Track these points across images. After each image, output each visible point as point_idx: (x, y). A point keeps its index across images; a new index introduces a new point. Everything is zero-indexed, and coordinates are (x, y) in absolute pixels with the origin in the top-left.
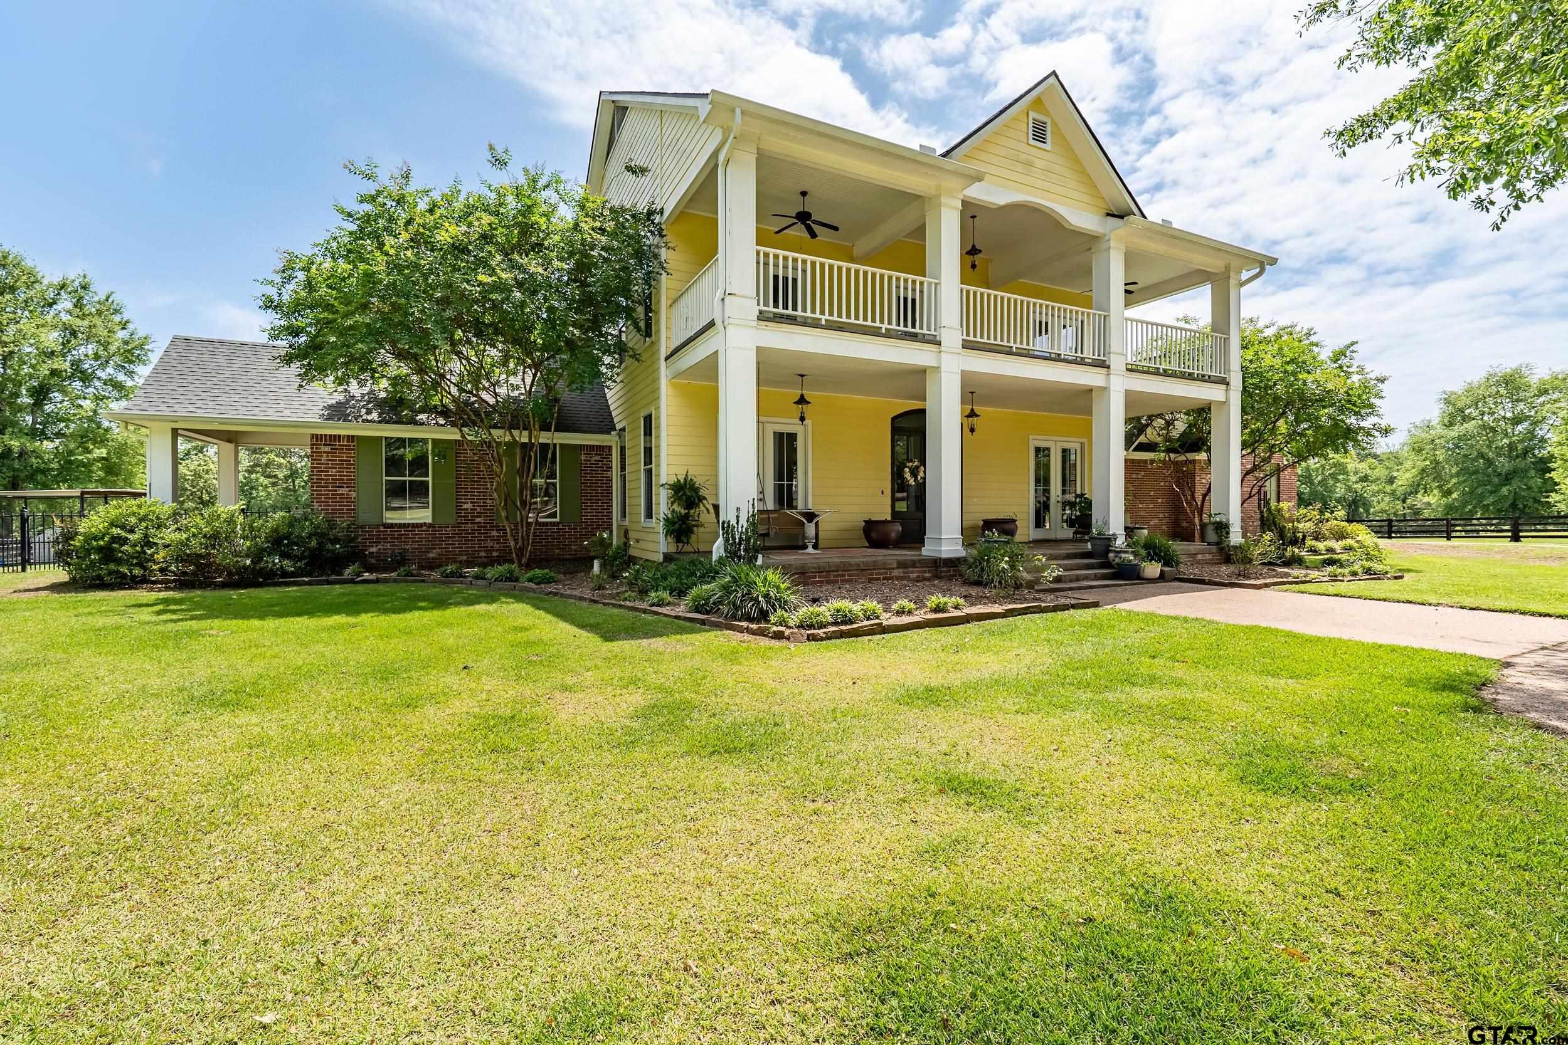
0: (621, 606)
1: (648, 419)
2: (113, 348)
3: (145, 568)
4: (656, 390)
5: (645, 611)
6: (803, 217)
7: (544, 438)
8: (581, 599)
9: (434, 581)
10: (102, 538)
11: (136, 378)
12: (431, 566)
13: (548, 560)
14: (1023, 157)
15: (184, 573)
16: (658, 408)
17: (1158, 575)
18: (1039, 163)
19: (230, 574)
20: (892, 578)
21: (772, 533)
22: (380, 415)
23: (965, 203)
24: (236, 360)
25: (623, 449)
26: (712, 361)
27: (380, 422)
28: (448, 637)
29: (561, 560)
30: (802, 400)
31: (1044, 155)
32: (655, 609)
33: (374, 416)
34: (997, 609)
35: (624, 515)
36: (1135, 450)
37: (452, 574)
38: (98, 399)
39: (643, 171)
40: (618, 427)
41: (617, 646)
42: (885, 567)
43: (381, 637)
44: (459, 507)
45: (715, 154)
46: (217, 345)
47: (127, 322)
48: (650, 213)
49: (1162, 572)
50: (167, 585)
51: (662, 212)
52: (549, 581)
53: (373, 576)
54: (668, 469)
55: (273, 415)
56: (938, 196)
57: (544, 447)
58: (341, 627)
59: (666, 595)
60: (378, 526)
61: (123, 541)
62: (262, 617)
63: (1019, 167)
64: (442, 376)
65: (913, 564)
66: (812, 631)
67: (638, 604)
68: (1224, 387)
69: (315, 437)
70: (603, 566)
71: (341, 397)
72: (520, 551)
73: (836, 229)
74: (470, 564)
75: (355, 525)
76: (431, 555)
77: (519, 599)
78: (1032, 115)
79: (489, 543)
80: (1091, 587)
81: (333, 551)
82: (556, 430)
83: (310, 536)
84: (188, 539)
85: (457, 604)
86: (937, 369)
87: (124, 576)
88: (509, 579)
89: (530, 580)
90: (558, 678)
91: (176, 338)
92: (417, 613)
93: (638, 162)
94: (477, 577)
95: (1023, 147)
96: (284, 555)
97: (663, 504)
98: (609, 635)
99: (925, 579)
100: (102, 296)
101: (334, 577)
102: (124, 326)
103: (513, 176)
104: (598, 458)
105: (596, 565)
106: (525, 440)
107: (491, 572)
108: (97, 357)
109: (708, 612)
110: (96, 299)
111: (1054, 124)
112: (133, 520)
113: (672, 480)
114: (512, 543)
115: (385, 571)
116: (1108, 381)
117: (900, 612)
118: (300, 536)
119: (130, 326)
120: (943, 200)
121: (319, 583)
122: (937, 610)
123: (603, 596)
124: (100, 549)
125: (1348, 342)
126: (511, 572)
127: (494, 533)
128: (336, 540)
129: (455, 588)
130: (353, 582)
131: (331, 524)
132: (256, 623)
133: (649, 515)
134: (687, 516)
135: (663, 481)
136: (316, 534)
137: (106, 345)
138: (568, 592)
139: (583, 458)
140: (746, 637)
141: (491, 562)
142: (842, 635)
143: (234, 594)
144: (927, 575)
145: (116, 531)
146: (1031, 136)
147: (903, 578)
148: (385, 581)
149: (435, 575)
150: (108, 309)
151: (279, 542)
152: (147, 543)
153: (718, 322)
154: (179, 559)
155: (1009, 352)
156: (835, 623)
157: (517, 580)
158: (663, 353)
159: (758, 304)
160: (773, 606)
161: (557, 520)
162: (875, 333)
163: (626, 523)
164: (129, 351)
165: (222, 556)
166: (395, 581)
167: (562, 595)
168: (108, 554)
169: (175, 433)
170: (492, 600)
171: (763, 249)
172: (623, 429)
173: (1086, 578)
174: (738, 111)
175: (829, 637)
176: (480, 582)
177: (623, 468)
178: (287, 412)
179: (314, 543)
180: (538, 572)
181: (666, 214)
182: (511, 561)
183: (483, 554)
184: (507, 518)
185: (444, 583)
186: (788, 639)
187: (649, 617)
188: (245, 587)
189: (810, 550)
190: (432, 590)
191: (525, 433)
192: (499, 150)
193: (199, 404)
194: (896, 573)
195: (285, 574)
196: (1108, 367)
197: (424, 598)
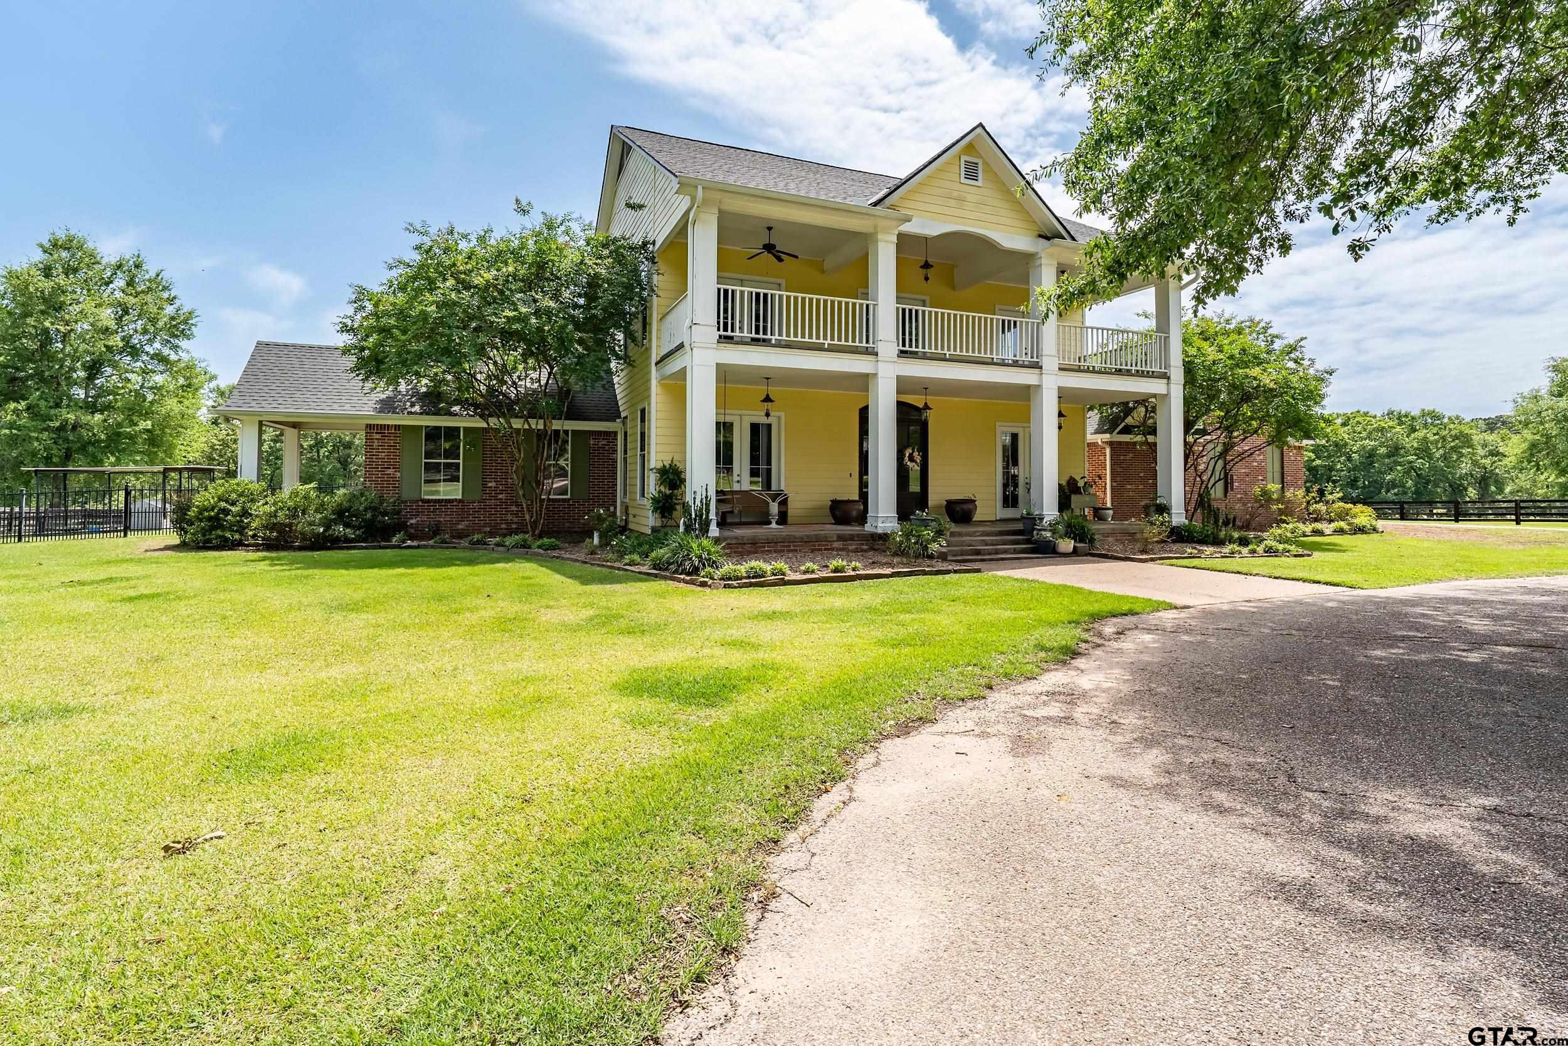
0: (603, 566)
1: (643, 411)
2: (160, 324)
3: (241, 534)
4: (649, 389)
5: (619, 569)
6: (769, 248)
7: (556, 425)
8: (576, 561)
9: (464, 548)
10: (213, 510)
11: (180, 353)
12: (461, 535)
13: (558, 533)
14: (955, 194)
15: (269, 539)
16: (649, 404)
17: (1071, 549)
18: (970, 198)
19: (304, 539)
20: (832, 549)
21: (736, 511)
22: (421, 407)
23: (901, 237)
24: (307, 362)
25: (626, 433)
26: (682, 374)
27: (421, 414)
28: (477, 581)
29: (570, 532)
30: (767, 399)
31: (979, 191)
32: (627, 567)
33: (417, 408)
34: (888, 571)
35: (625, 494)
36: (1120, 433)
37: (478, 542)
38: (145, 372)
39: (641, 207)
40: (623, 415)
41: (588, 588)
42: (826, 539)
43: (432, 580)
44: (484, 485)
45: (687, 213)
46: (291, 349)
47: (175, 298)
48: (645, 244)
49: (1075, 547)
50: (257, 548)
51: (654, 243)
52: (553, 548)
53: (415, 543)
54: (657, 457)
55: (337, 410)
56: (877, 233)
57: (557, 432)
58: (403, 575)
59: (636, 557)
60: (417, 501)
61: (226, 512)
62: (346, 568)
63: (952, 203)
64: (473, 376)
65: (852, 538)
66: (730, 582)
67: (617, 565)
68: (1165, 381)
69: (369, 427)
70: (600, 537)
71: (389, 393)
72: (535, 524)
73: (796, 257)
74: (492, 534)
75: (400, 501)
76: (460, 527)
77: (529, 560)
78: (964, 158)
79: (509, 517)
80: (1003, 559)
81: (384, 522)
82: (566, 419)
83: (366, 510)
84: (276, 511)
85: (484, 563)
86: (875, 375)
87: (226, 540)
88: (524, 547)
89: (539, 547)
90: (544, 602)
91: (259, 343)
92: (454, 568)
93: (636, 200)
94: (498, 545)
95: (957, 186)
96: (346, 525)
97: (653, 486)
98: (585, 581)
99: (862, 550)
100: (152, 274)
101: (383, 543)
102: (171, 301)
103: (535, 221)
104: (604, 442)
105: (596, 535)
106: (541, 427)
107: (509, 541)
108: (145, 331)
109: (660, 569)
110: (147, 277)
111: (985, 163)
112: (234, 496)
113: (659, 465)
114: (527, 517)
115: (423, 539)
116: (1041, 379)
117: (806, 572)
118: (358, 510)
119: (178, 303)
120: (880, 236)
121: (374, 548)
122: (836, 570)
123: (594, 559)
124: (210, 519)
125: (1299, 338)
126: (525, 541)
127: (514, 508)
128: (385, 514)
129: (481, 552)
130: (399, 547)
131: (382, 500)
132: (343, 571)
133: (643, 495)
134: (670, 497)
135: (652, 466)
136: (370, 508)
137: (153, 321)
138: (568, 556)
139: (592, 442)
140: (682, 585)
141: (511, 532)
142: (751, 585)
143: (316, 554)
144: (865, 547)
145: (223, 504)
146: (963, 175)
147: (842, 550)
148: (425, 547)
149: (465, 543)
150: (158, 285)
151: (342, 514)
152: (245, 513)
153: (687, 345)
154: (266, 527)
155: (943, 359)
156: (749, 577)
157: (529, 547)
158: (654, 358)
159: (719, 330)
160: (704, 565)
161: (569, 496)
162: (819, 348)
163: (627, 500)
164: (175, 326)
165: (301, 525)
166: (432, 547)
167: (563, 559)
168: (216, 522)
169: (261, 423)
170: (508, 560)
171: (722, 287)
172: (626, 418)
173: (1005, 551)
174: (700, 188)
175: (740, 587)
176: (500, 548)
177: (625, 452)
178: (347, 407)
179: (369, 515)
180: (546, 540)
181: (658, 245)
182: (527, 532)
183: (503, 526)
184: (524, 495)
185: (472, 549)
186: (710, 586)
187: (621, 573)
188: (318, 550)
189: (774, 525)
190: (460, 554)
191: (541, 422)
192: (524, 203)
193: (280, 400)
194: (836, 545)
195: (347, 540)
196: (1041, 368)
197: (457, 559)
